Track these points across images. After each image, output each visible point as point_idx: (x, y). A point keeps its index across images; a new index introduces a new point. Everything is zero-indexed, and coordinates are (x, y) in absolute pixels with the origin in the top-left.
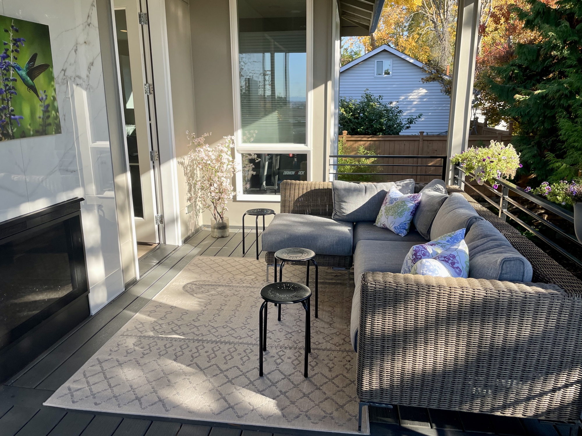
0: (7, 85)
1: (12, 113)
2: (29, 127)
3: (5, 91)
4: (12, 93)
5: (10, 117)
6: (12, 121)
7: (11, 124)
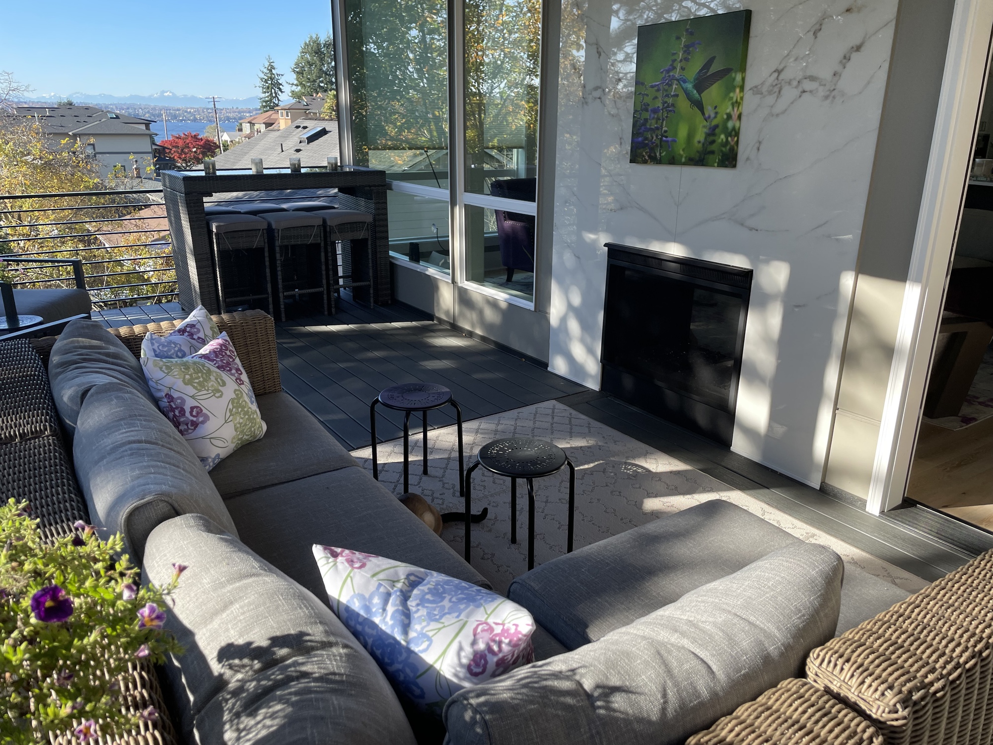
0: (666, 102)
1: (665, 134)
2: (682, 152)
3: (662, 110)
4: (670, 111)
5: (661, 139)
6: (662, 143)
7: (661, 147)
